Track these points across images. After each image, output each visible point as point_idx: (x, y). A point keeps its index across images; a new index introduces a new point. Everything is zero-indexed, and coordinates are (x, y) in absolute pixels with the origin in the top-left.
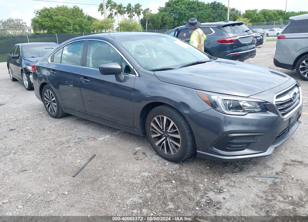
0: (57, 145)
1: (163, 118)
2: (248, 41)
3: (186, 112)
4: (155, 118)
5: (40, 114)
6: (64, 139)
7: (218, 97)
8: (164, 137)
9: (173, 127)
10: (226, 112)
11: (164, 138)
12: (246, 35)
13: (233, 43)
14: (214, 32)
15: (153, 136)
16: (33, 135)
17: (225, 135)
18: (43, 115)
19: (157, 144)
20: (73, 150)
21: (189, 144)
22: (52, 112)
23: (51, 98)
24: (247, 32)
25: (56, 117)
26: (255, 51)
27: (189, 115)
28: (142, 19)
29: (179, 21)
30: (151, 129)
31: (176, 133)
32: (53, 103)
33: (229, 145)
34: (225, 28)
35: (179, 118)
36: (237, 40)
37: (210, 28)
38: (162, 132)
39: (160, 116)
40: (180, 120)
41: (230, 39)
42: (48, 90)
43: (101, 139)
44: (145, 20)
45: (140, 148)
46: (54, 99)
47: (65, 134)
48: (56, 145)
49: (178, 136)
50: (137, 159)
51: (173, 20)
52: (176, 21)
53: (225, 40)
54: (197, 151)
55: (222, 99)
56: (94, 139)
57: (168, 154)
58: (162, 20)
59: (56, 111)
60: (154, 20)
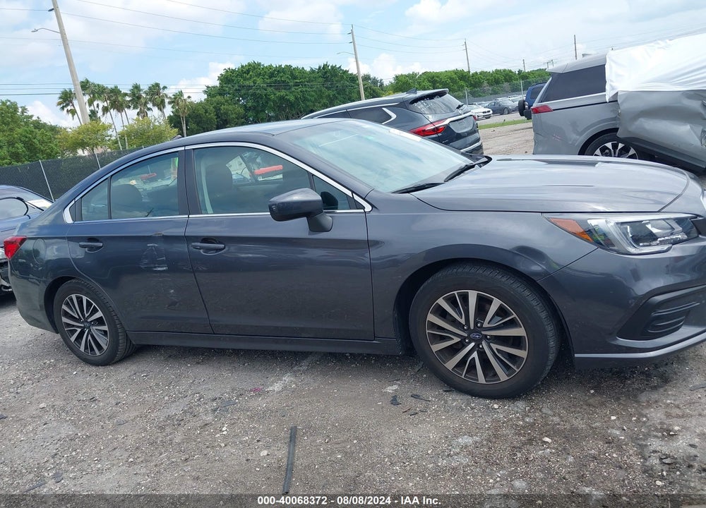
0: (168, 430)
1: (465, 298)
2: (466, 128)
3: (536, 268)
4: (441, 302)
5: (50, 365)
6: (175, 410)
7: (606, 221)
8: (469, 343)
9: (501, 312)
10: (632, 250)
11: (473, 344)
12: (460, 115)
13: (440, 134)
14: (394, 116)
15: (436, 347)
16: (72, 421)
17: (644, 301)
18: (60, 365)
19: (451, 364)
20: (224, 429)
21: (552, 343)
22: (92, 349)
23: (86, 315)
24: (461, 108)
25: (109, 360)
26: (480, 147)
27: (545, 274)
28: (170, 117)
29: (257, 112)
30: (427, 331)
31: (512, 323)
32: (94, 328)
33: (653, 323)
34: (416, 104)
35: (515, 286)
36: (447, 127)
37: (384, 109)
38: (464, 330)
39: (455, 292)
40: (520, 290)
41: (431, 127)
42: (74, 296)
43: (277, 387)
44: (179, 117)
45: (395, 387)
46: (99, 314)
47: (166, 398)
48: (162, 428)
49: (519, 332)
50: (412, 412)
51: (242, 111)
52: (250, 113)
53: (424, 131)
54: (576, 355)
55: (617, 223)
56: (258, 392)
57: (490, 381)
58: (217, 115)
59: (105, 347)
60: (198, 116)
